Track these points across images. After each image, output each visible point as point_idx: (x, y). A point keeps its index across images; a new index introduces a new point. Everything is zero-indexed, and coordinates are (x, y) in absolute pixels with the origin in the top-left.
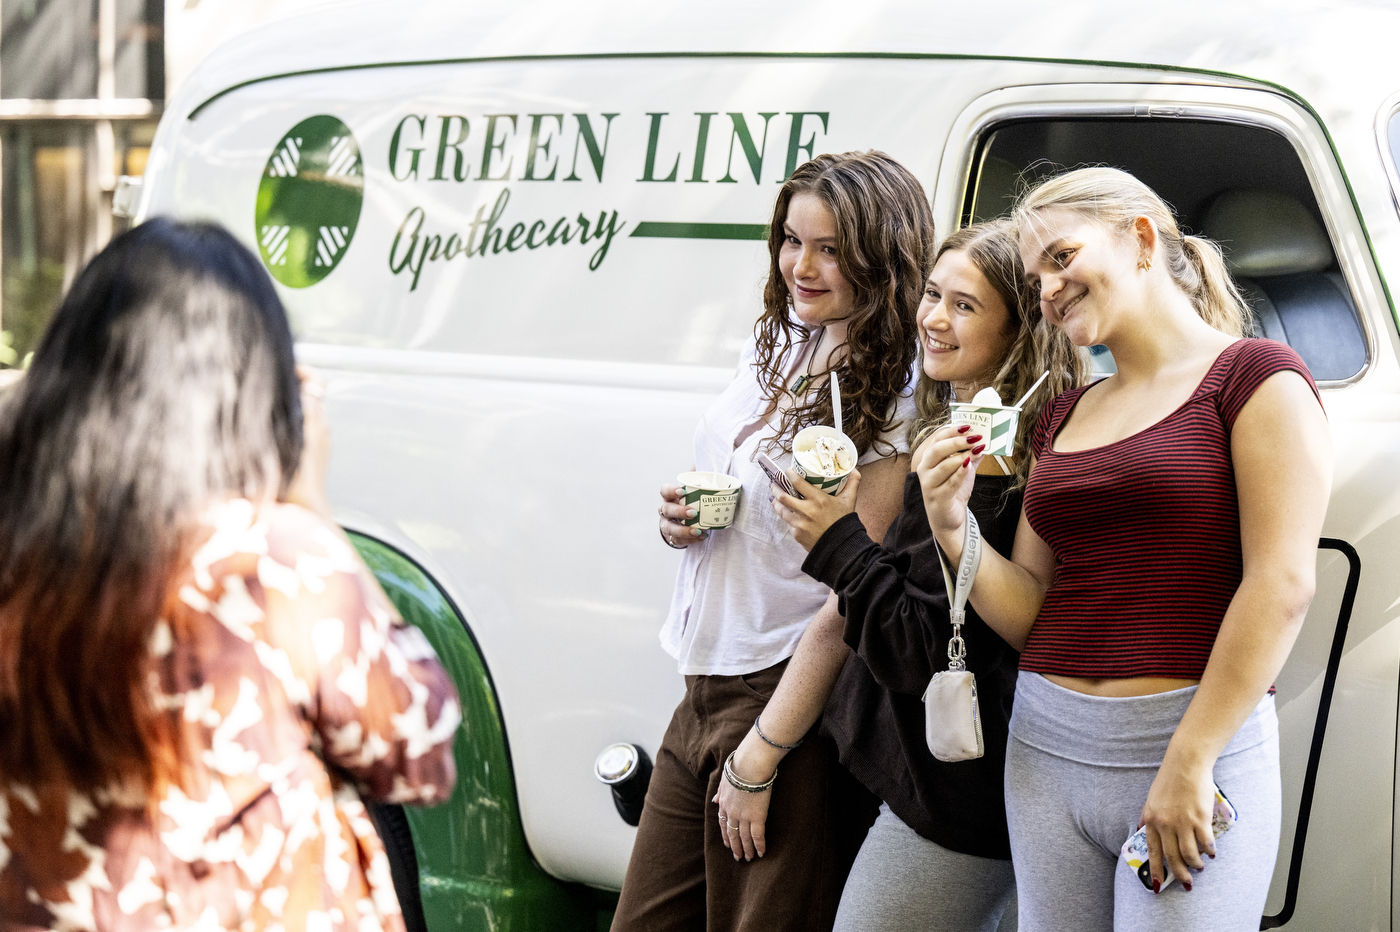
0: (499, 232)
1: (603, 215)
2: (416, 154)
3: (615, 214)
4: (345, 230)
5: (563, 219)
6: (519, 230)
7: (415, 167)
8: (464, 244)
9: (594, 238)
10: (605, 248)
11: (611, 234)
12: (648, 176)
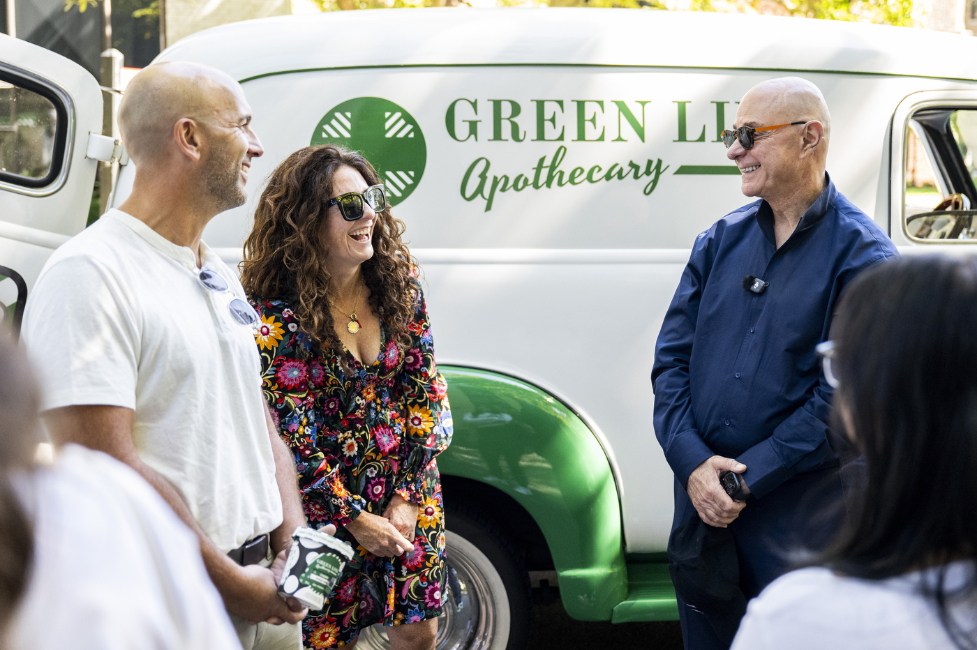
0: (562, 173)
1: (650, 162)
2: (473, 123)
3: (660, 162)
5: (617, 165)
6: (579, 172)
7: (473, 132)
8: (531, 180)
9: (645, 175)
10: (655, 182)
11: (658, 174)
12: (682, 137)
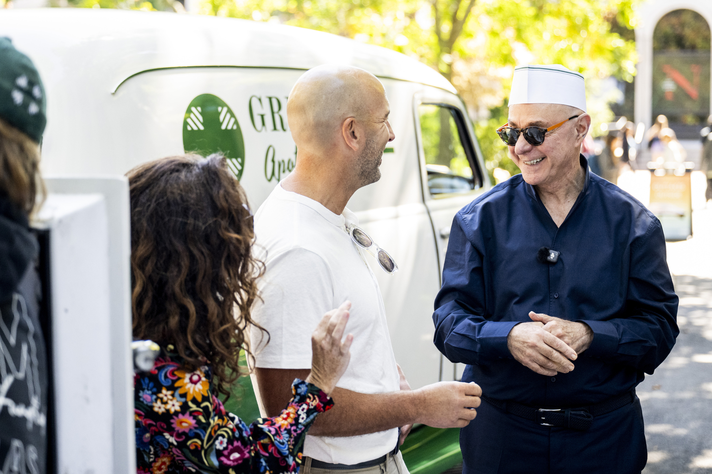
2: (262, 116)
4: (240, 160)
7: (263, 124)
